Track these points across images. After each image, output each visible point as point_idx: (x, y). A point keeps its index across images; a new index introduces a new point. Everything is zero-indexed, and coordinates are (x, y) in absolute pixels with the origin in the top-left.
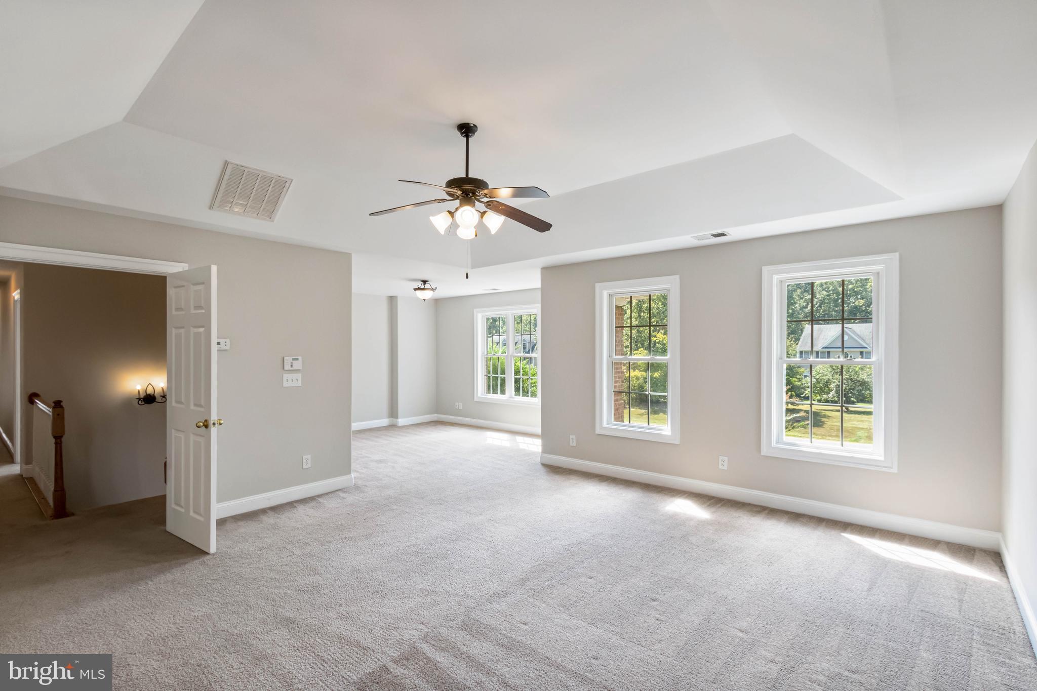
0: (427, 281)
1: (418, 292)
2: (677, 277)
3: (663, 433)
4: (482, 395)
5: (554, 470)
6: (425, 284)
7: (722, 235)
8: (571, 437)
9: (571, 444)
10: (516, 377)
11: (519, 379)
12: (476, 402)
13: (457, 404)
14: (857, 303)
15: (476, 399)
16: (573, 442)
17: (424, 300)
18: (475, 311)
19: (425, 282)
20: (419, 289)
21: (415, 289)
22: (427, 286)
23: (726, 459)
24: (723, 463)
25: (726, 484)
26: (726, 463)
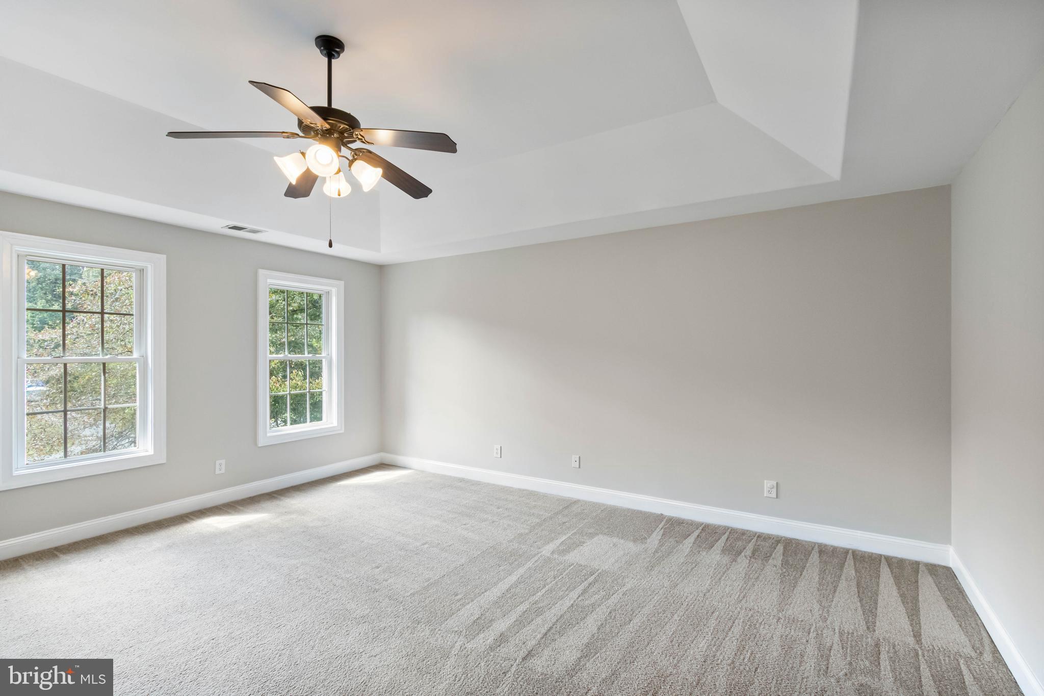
7: (258, 232)
23: (223, 462)
24: (221, 466)
25: (226, 487)
26: (223, 467)
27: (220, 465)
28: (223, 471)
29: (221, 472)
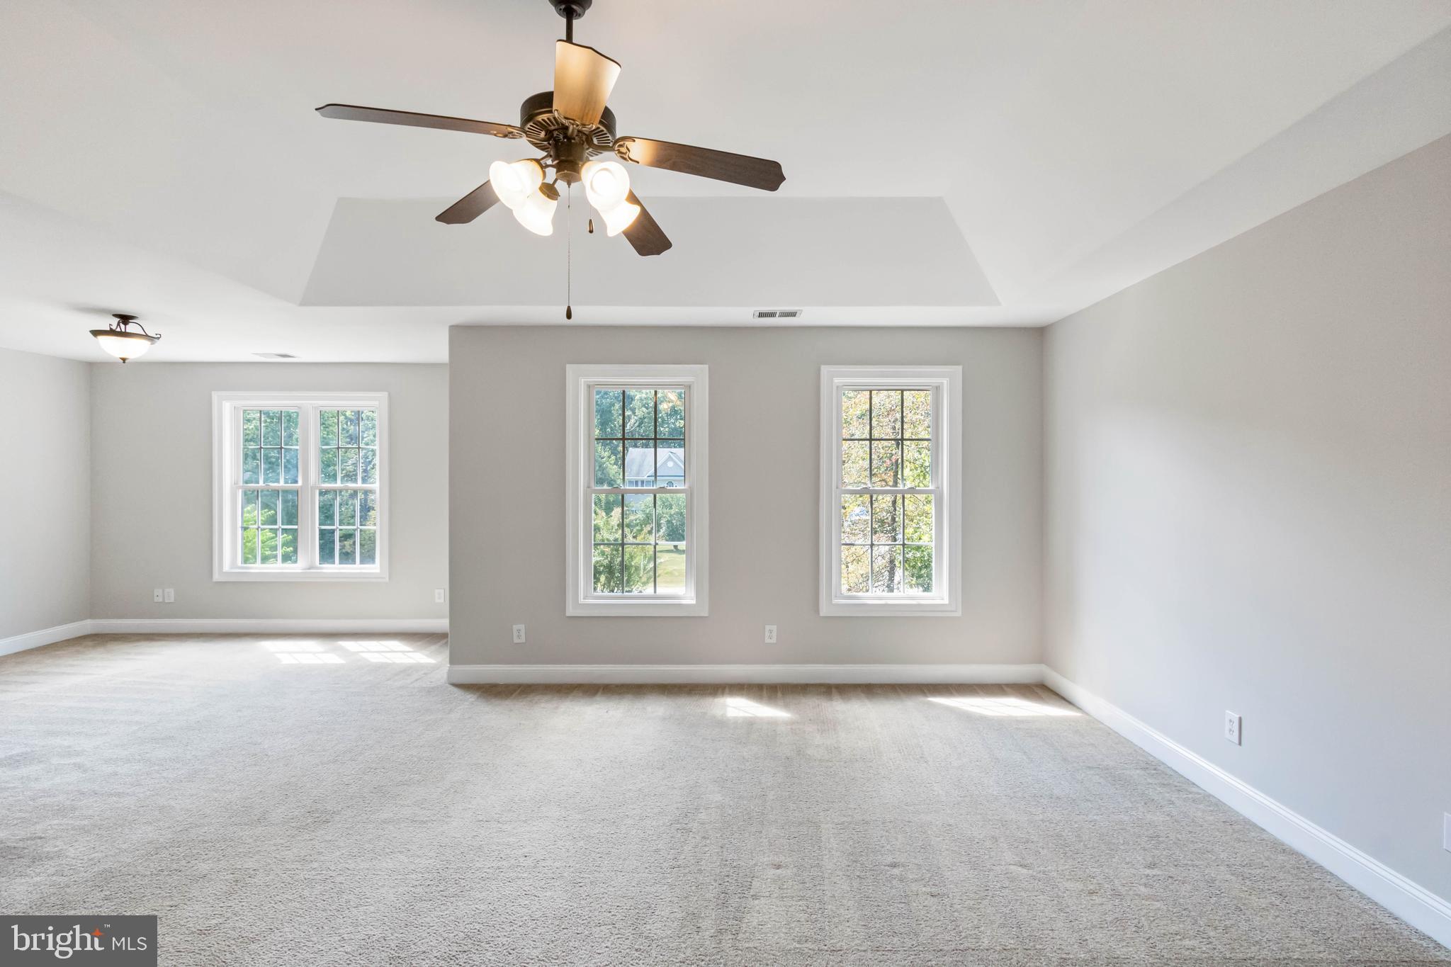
0: (132, 317)
1: (102, 339)
2: (706, 367)
3: (684, 602)
4: (232, 568)
5: (492, 691)
6: (126, 323)
7: (793, 314)
8: (515, 627)
9: (516, 640)
10: (323, 527)
11: (333, 532)
12: (217, 583)
13: (158, 592)
14: (678, 424)
15: (217, 577)
16: (519, 637)
17: (124, 360)
18: (215, 396)
19: (125, 319)
20: (111, 332)
21: (96, 333)
22: (131, 328)
23: (774, 628)
24: (771, 634)
25: (774, 663)
26: (774, 634)
27: (771, 631)
28: (774, 640)
29: (771, 641)
